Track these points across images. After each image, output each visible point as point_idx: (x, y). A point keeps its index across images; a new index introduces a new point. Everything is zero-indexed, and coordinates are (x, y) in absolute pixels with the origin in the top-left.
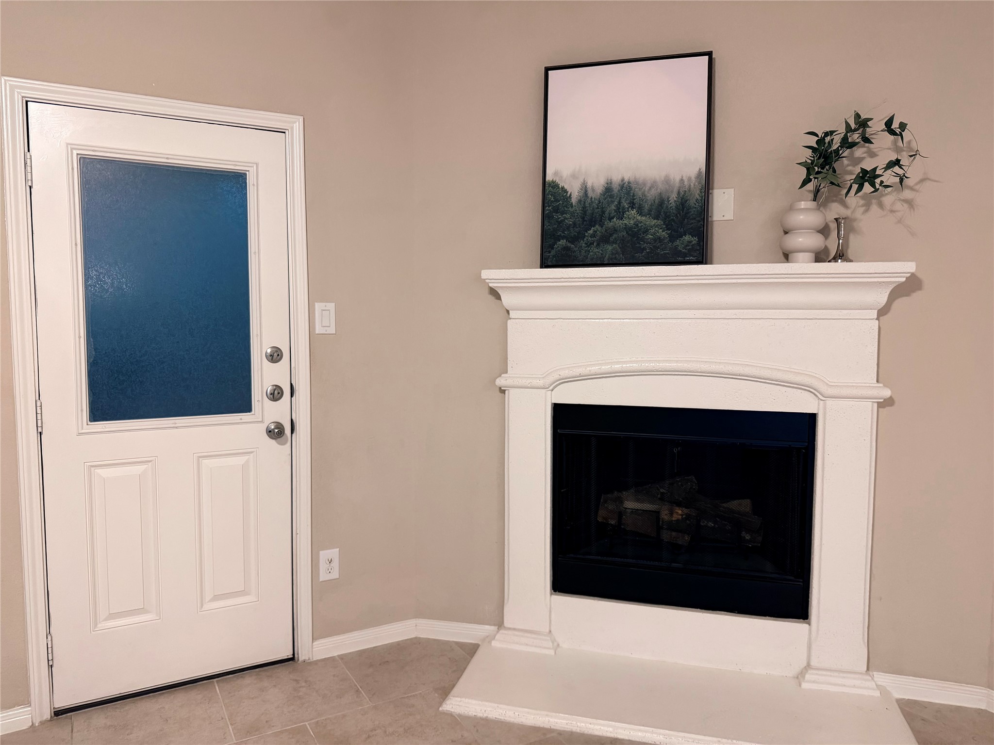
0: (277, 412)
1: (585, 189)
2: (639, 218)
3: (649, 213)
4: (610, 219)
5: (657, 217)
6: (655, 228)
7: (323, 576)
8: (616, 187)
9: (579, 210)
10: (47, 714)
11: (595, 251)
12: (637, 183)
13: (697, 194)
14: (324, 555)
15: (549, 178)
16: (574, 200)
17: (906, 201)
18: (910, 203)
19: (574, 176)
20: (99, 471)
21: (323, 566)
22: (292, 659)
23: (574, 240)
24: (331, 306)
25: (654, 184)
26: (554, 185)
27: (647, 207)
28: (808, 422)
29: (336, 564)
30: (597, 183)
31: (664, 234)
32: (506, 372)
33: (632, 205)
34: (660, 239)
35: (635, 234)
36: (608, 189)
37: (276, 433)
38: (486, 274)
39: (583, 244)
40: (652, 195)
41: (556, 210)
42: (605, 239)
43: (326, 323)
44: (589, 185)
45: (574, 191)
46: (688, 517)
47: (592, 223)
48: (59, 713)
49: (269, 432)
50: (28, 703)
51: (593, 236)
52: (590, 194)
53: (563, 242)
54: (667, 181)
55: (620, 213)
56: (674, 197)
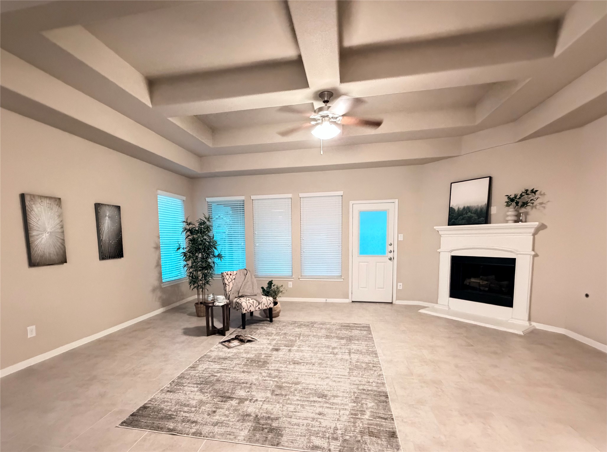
0: (391, 255)
1: (459, 208)
2: (471, 214)
3: (473, 213)
4: (464, 214)
5: (475, 214)
6: (475, 217)
7: (399, 288)
8: (466, 208)
9: (457, 213)
10: (351, 301)
11: (460, 222)
12: (471, 206)
13: (485, 208)
14: (399, 284)
15: (451, 206)
16: (456, 211)
17: (543, 207)
18: (544, 207)
19: (456, 206)
20: (361, 263)
21: (399, 286)
22: (392, 303)
23: (456, 219)
24: (402, 235)
25: (475, 207)
26: (452, 208)
27: (473, 212)
28: (513, 261)
29: (401, 286)
30: (461, 207)
31: (476, 217)
32: (440, 248)
33: (469, 212)
34: (476, 219)
35: (470, 218)
36: (464, 208)
37: (390, 259)
38: (435, 227)
39: (457, 220)
40: (474, 209)
41: (452, 213)
42: (463, 219)
43: (401, 238)
44: (460, 207)
45: (456, 209)
46: (487, 284)
47: (460, 216)
48: (353, 302)
49: (389, 259)
50: (348, 299)
51: (460, 218)
52: (460, 209)
53: (453, 220)
54: (478, 206)
55: (467, 213)
56: (479, 209)
